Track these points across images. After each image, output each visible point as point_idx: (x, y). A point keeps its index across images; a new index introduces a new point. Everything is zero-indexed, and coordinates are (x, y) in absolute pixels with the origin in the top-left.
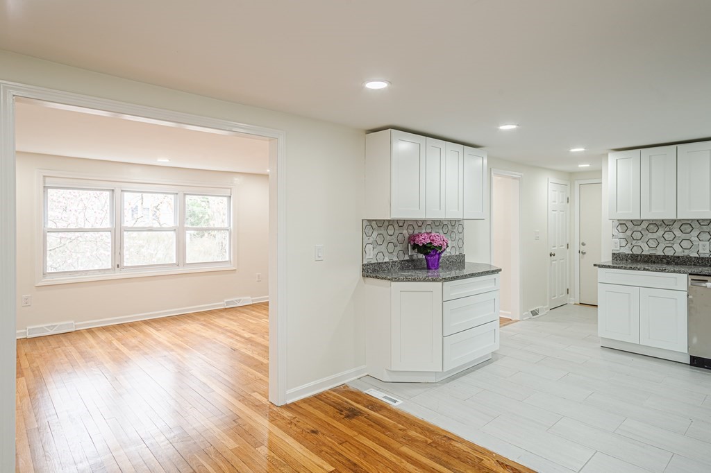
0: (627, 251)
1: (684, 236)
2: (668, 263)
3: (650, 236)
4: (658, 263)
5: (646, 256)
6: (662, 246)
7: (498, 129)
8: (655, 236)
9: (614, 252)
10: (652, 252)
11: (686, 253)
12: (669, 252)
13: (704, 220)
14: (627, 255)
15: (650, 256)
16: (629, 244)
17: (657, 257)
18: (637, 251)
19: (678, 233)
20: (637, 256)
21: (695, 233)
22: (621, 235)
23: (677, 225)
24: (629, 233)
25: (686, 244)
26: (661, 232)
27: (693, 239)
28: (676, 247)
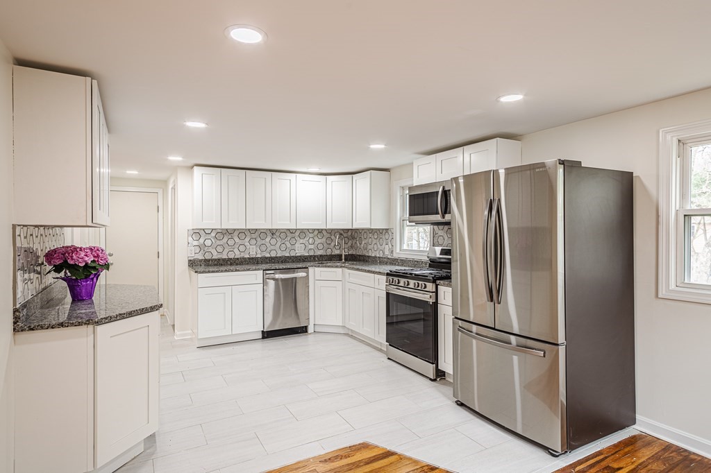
0: (200, 257)
1: (240, 242)
2: (231, 264)
3: (218, 243)
4: (224, 265)
5: (215, 260)
6: (226, 251)
7: (185, 125)
8: (221, 242)
9: (190, 259)
10: (219, 256)
11: (242, 255)
12: (231, 256)
13: (253, 229)
14: (201, 261)
15: (219, 260)
16: (202, 251)
17: (224, 260)
18: (208, 257)
19: (237, 239)
20: (209, 260)
21: (247, 239)
22: (196, 243)
23: (236, 233)
24: (202, 241)
25: (242, 248)
26: (225, 240)
27: (246, 244)
28: (236, 251)
